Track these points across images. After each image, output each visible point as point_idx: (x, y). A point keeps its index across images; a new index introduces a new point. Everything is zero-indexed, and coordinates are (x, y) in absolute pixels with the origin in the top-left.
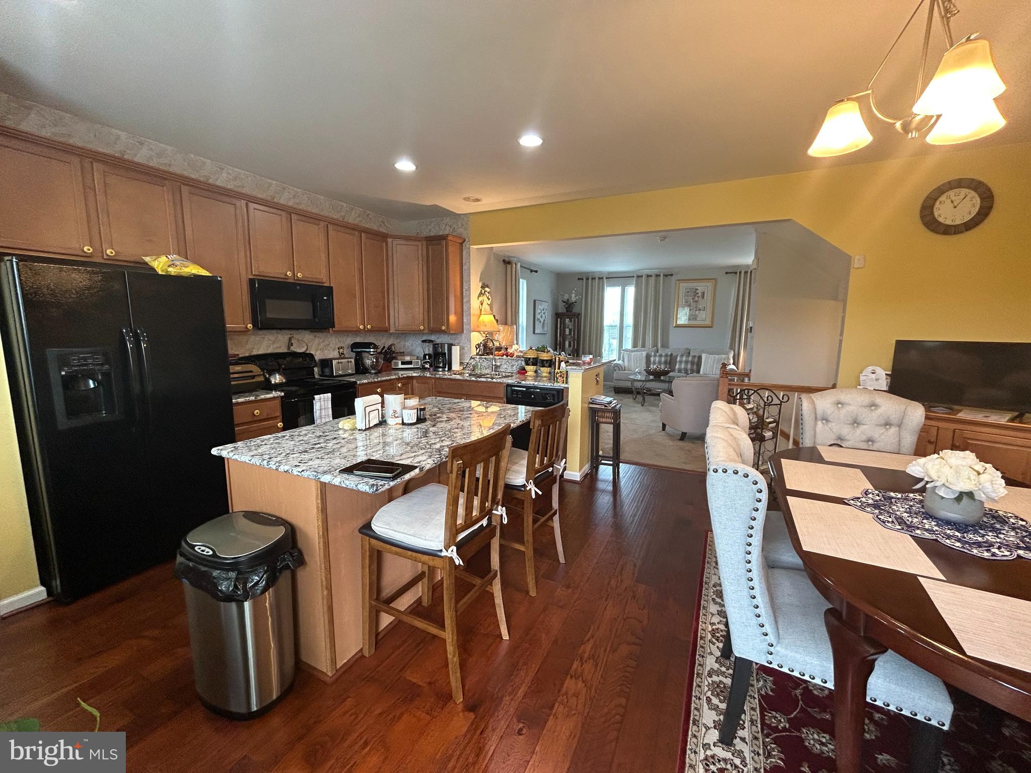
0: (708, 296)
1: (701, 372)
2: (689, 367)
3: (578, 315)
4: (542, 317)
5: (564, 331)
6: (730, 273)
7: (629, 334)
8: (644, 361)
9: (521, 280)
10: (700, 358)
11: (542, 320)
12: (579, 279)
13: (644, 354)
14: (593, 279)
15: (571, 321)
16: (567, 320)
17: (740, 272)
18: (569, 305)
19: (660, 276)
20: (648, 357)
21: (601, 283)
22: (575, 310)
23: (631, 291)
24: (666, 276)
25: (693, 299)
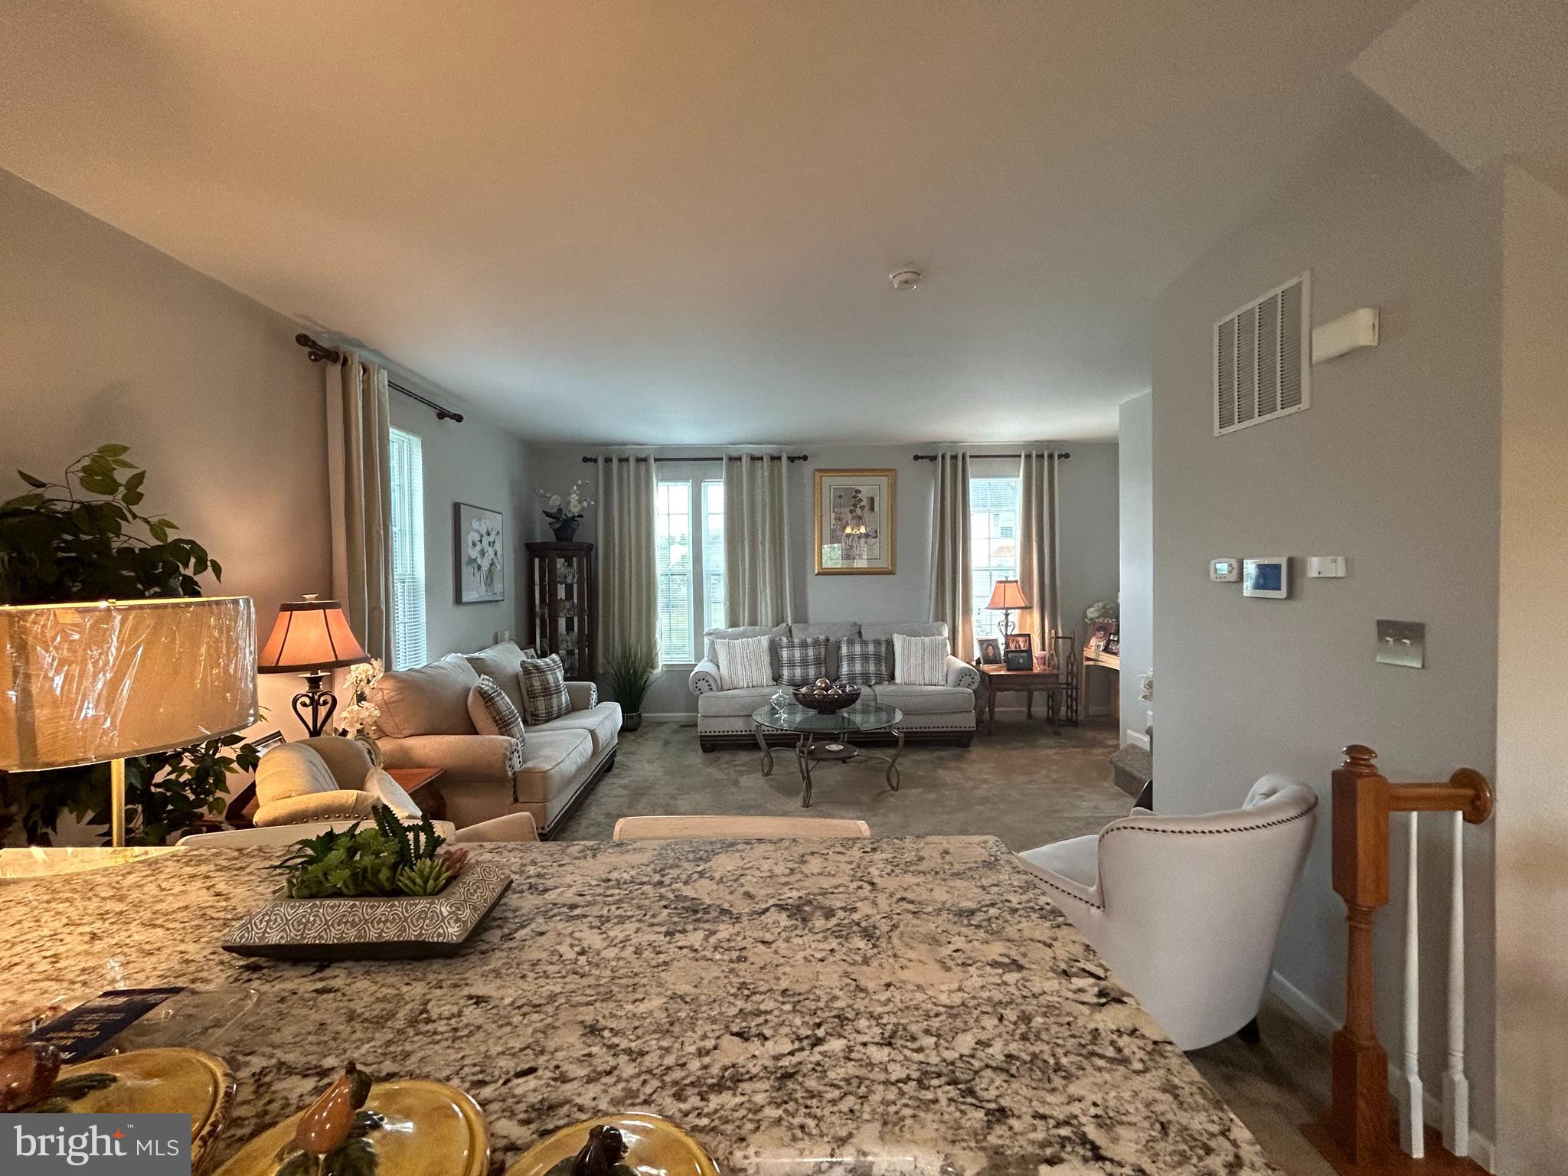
0: (882, 504)
1: (898, 679)
2: (872, 668)
3: (589, 549)
4: (483, 553)
5: (553, 592)
6: (922, 457)
7: (717, 592)
8: (766, 659)
9: (394, 434)
10: (890, 644)
11: (485, 564)
12: (585, 460)
13: (765, 641)
14: (624, 460)
15: (570, 565)
16: (560, 562)
17: (943, 457)
18: (564, 525)
19: (779, 458)
20: (774, 649)
21: (643, 472)
22: (581, 536)
23: (715, 494)
24: (791, 459)
25: (852, 512)
